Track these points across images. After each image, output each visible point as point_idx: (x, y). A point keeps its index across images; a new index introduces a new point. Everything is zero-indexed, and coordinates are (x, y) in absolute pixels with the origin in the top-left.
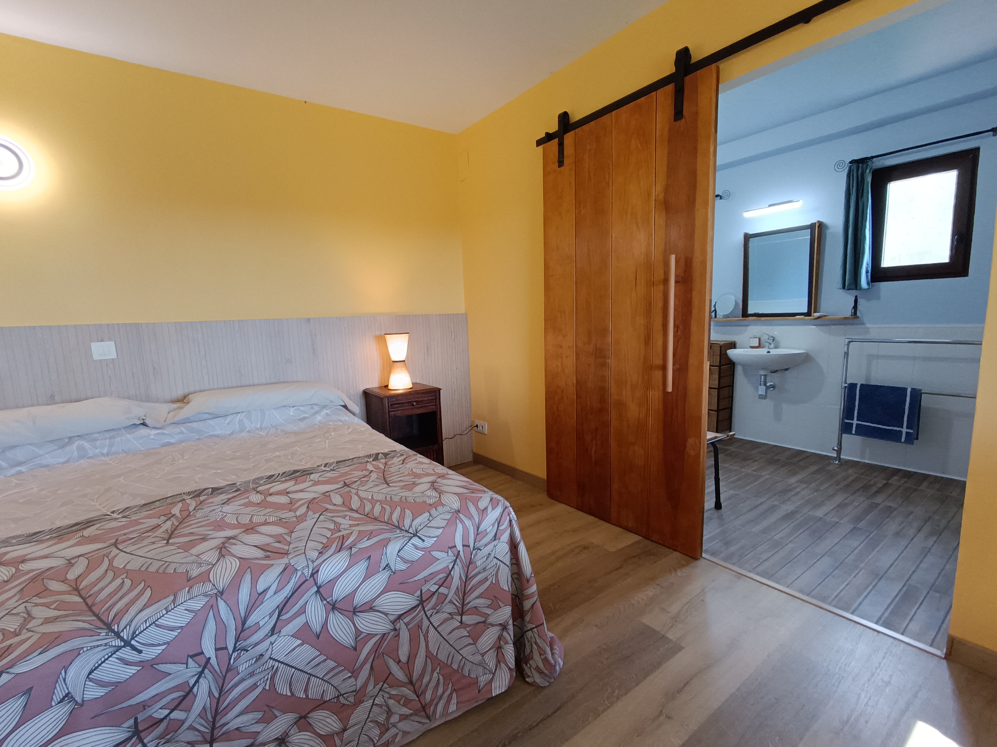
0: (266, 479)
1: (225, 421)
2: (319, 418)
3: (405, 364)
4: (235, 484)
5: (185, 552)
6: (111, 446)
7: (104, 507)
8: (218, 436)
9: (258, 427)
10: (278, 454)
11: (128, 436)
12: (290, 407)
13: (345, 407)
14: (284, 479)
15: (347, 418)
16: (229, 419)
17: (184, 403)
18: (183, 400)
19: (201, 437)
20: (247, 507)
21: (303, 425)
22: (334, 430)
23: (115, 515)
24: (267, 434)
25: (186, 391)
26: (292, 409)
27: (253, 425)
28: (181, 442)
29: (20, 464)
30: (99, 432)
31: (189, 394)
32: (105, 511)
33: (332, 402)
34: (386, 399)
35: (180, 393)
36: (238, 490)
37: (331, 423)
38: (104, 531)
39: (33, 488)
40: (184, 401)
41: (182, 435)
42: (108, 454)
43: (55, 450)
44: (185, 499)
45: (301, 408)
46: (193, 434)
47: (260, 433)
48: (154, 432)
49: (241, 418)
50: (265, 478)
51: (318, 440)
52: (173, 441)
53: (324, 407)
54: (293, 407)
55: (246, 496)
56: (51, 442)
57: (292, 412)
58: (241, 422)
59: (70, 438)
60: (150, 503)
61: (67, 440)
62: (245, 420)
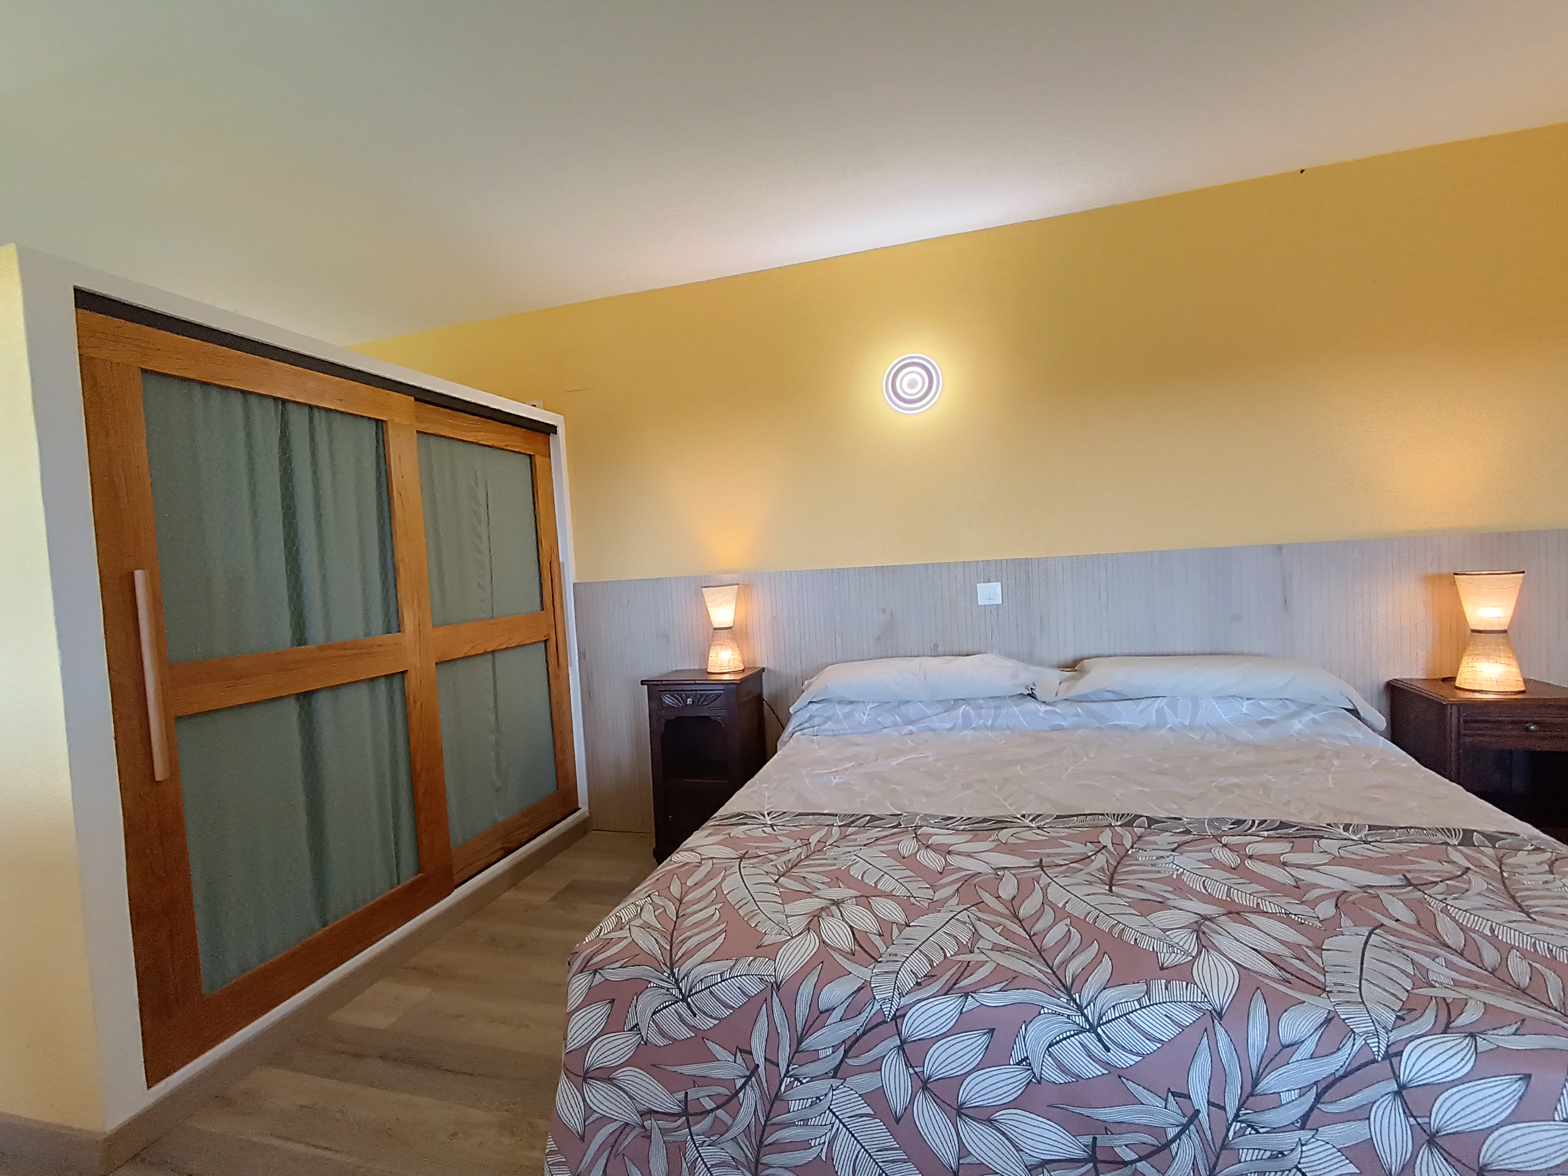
0: (1232, 824)
1: (1138, 706)
2: (1297, 725)
3: (1508, 637)
4: (1180, 819)
5: (1142, 916)
6: (995, 719)
7: (1011, 805)
8: (1125, 728)
9: (1187, 723)
10: (1236, 780)
11: (1015, 708)
12: (1242, 698)
13: (1354, 712)
14: (1266, 834)
15: (1359, 735)
16: (1143, 704)
17: (1076, 671)
18: (1074, 666)
19: (1101, 726)
20: (1214, 869)
21: (1266, 733)
22: (1338, 755)
23: (1027, 821)
24: (1202, 738)
25: (1079, 654)
26: (1246, 703)
27: (1178, 720)
28: (1076, 727)
29: (912, 722)
30: (984, 699)
31: (1082, 659)
32: (1012, 811)
33: (1325, 699)
34: (1455, 708)
35: (1069, 655)
36: (1188, 832)
37: (1324, 740)
38: (1022, 842)
39: (928, 756)
40: (1076, 668)
41: (1076, 718)
42: (992, 728)
43: (942, 713)
44: (1113, 825)
45: (1261, 702)
46: (1093, 720)
47: (1191, 735)
48: (1043, 708)
49: (1161, 705)
50: (1230, 822)
51: (1308, 770)
52: (1064, 724)
53: (1310, 707)
54: (1248, 699)
55: (1205, 847)
56: (938, 702)
57: (1245, 707)
58: (1160, 711)
59: (956, 700)
60: (1065, 817)
61: (952, 703)
62: (1167, 711)
